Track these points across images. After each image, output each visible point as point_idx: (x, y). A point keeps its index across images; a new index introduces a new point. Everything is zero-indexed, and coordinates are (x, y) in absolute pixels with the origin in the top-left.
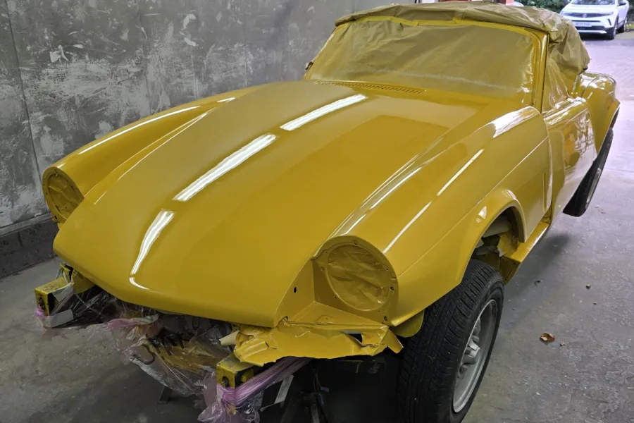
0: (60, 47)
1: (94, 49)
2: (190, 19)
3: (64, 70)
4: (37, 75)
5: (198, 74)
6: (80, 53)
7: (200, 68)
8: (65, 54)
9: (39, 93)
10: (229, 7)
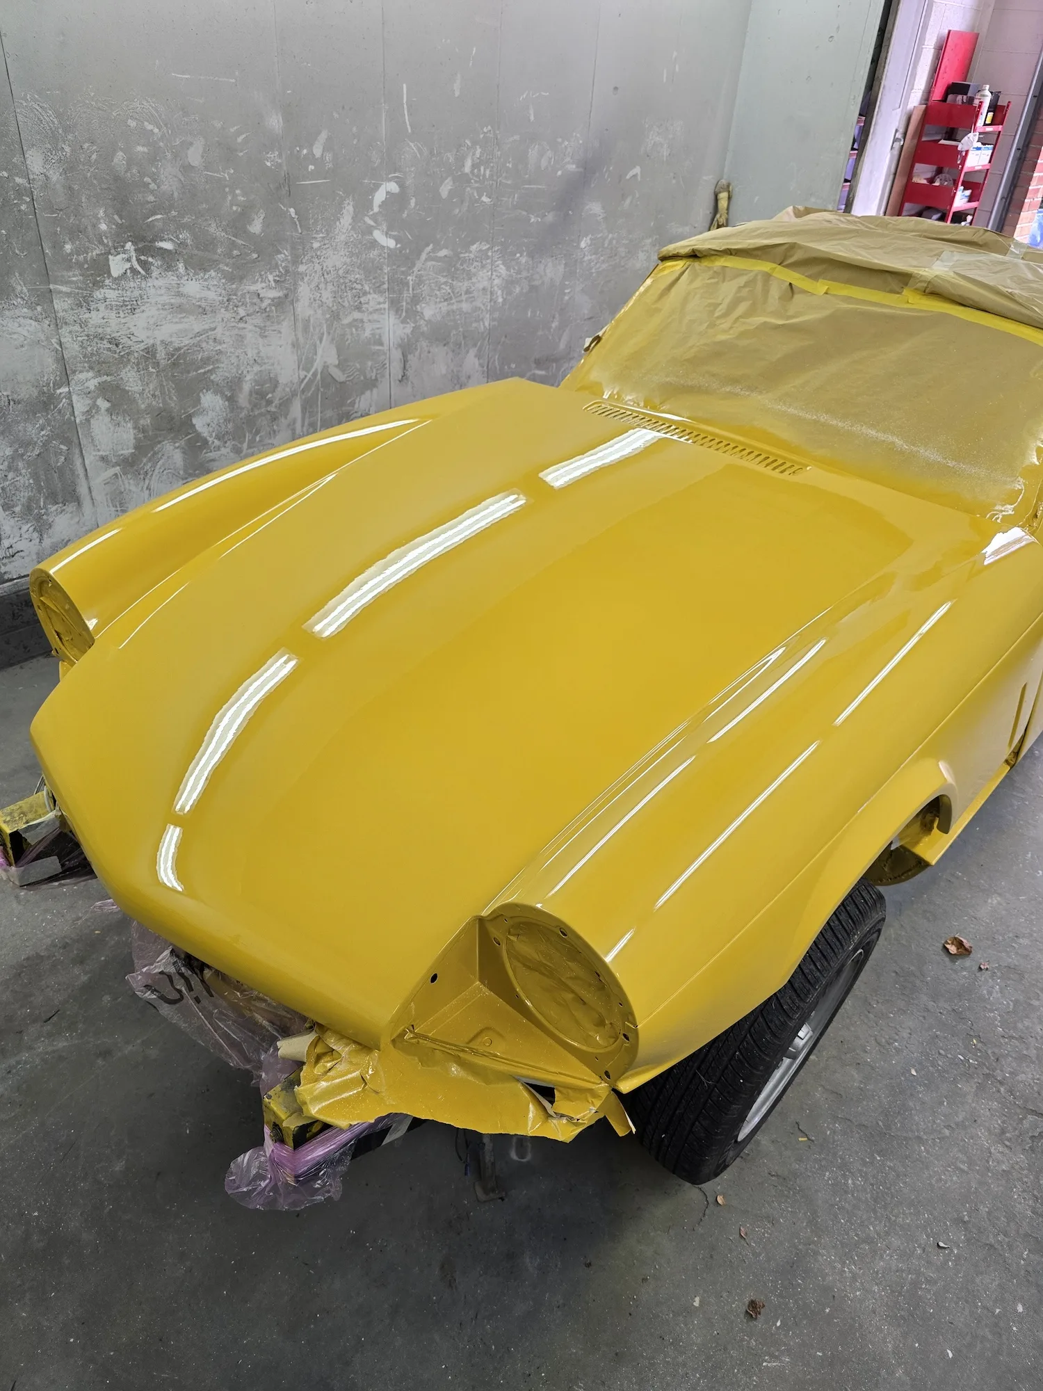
0: (129, 245)
1: (196, 252)
2: (388, 193)
3: (137, 293)
4: (84, 302)
5: (395, 304)
6: (169, 260)
7: (400, 292)
8: (138, 260)
9: (88, 336)
10: (467, 169)
